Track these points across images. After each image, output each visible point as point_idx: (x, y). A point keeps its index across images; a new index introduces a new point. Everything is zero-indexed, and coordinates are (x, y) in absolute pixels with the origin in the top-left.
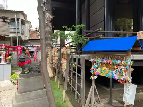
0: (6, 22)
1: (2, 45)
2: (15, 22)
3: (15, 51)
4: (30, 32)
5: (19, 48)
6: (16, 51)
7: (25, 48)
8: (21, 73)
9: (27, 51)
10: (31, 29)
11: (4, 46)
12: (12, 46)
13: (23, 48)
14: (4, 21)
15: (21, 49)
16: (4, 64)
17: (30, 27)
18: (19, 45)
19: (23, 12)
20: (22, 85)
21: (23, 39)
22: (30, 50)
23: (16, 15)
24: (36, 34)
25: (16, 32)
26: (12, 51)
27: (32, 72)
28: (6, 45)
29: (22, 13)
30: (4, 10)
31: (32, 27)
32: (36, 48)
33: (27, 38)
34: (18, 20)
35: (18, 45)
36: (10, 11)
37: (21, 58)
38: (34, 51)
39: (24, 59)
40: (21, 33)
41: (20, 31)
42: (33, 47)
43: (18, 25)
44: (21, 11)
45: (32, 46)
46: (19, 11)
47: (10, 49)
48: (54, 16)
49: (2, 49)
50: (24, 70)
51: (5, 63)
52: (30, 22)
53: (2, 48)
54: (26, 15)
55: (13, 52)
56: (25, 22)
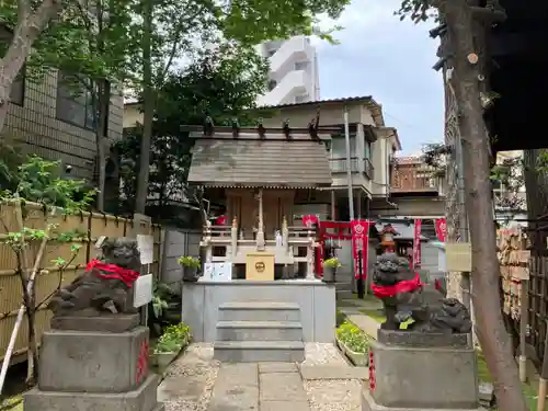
0: (320, 141)
1: (306, 219)
2: (344, 137)
3: (342, 238)
4: (393, 166)
5: (359, 228)
6: (349, 238)
7: (380, 228)
8: (383, 326)
9: (388, 239)
10: (398, 154)
11: (310, 221)
12: (333, 221)
13: (372, 226)
14: (315, 139)
15: (365, 232)
16: (314, 285)
17: (394, 149)
18: (356, 216)
19: (370, 98)
20: (389, 374)
21: (369, 196)
22: (398, 237)
23: (346, 115)
24: (419, 172)
25: (346, 173)
26: (335, 238)
27: (427, 327)
28: (318, 216)
29: (366, 102)
30: (310, 103)
31: (400, 148)
32: (419, 228)
33: (384, 191)
34: (353, 128)
35: (352, 219)
36: (330, 101)
37: (383, 267)
38: (412, 240)
39: (396, 272)
40: (365, 173)
41: (361, 166)
42: (407, 222)
43: (353, 147)
44: (364, 98)
45: (401, 218)
46: (357, 99)
47: (330, 231)
48: (497, 95)
49: (310, 232)
50: (397, 316)
51: (319, 281)
52: (395, 131)
53: (307, 230)
54: (380, 108)
55: (340, 243)
56: (378, 133)
